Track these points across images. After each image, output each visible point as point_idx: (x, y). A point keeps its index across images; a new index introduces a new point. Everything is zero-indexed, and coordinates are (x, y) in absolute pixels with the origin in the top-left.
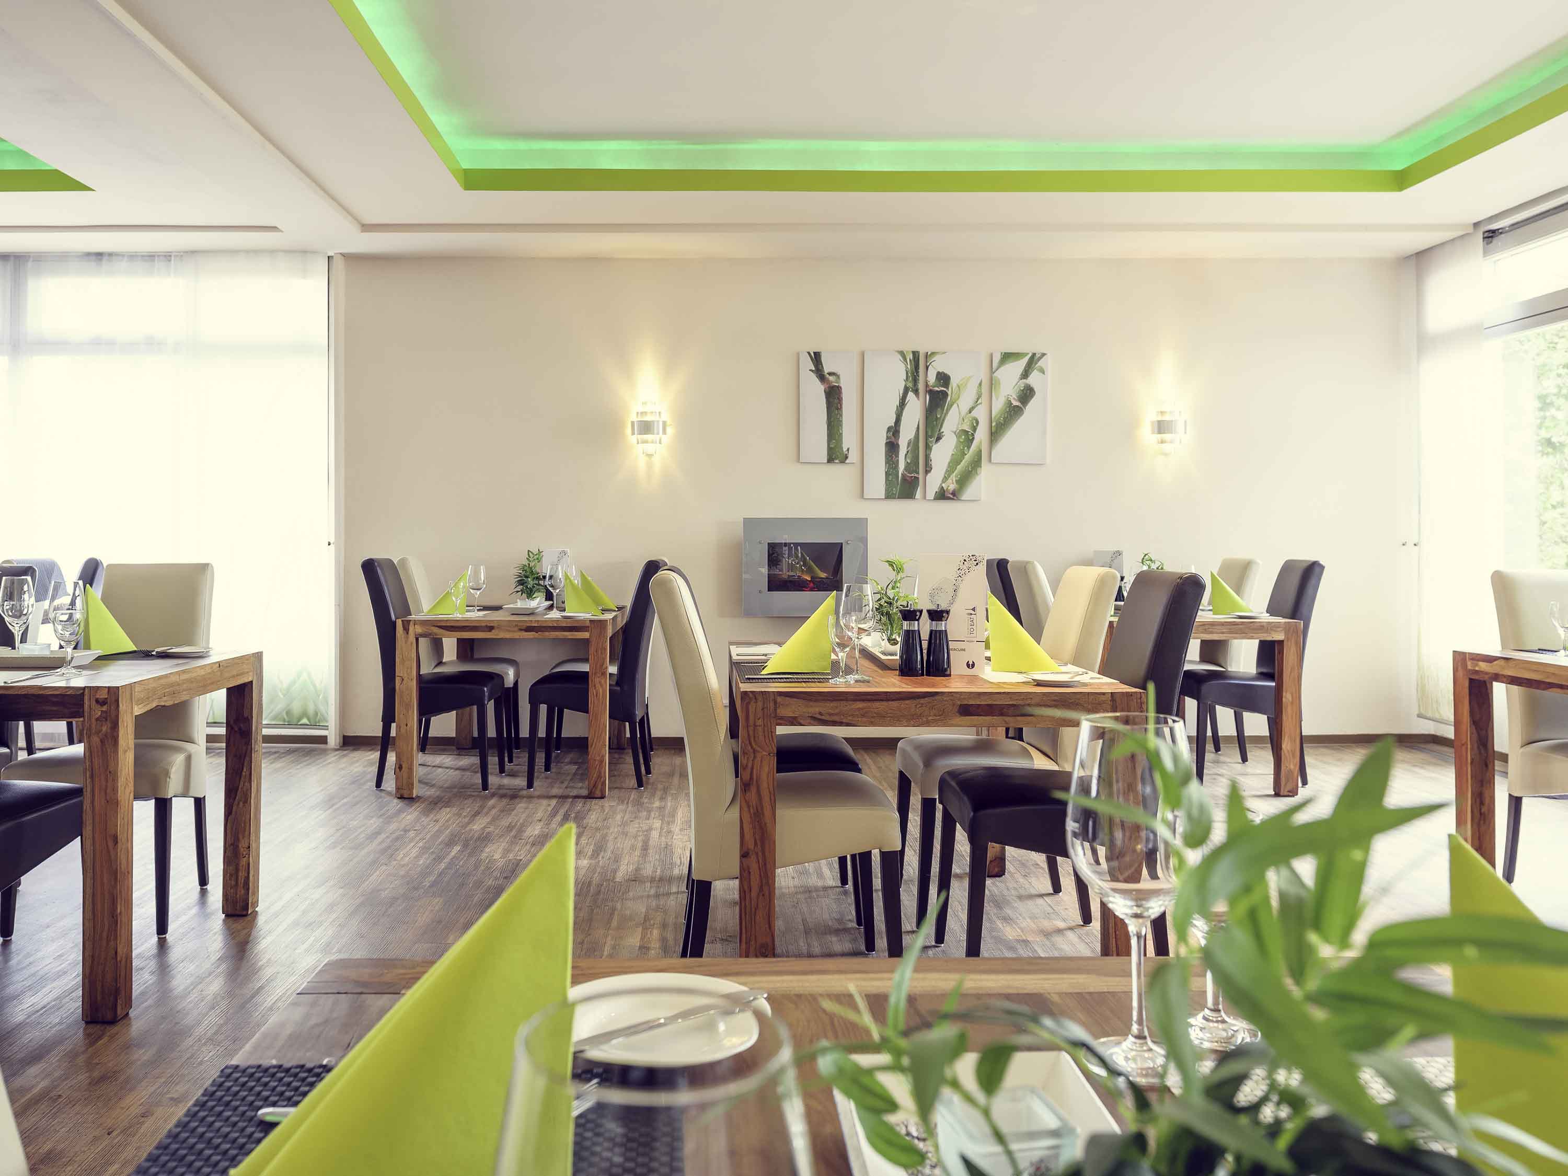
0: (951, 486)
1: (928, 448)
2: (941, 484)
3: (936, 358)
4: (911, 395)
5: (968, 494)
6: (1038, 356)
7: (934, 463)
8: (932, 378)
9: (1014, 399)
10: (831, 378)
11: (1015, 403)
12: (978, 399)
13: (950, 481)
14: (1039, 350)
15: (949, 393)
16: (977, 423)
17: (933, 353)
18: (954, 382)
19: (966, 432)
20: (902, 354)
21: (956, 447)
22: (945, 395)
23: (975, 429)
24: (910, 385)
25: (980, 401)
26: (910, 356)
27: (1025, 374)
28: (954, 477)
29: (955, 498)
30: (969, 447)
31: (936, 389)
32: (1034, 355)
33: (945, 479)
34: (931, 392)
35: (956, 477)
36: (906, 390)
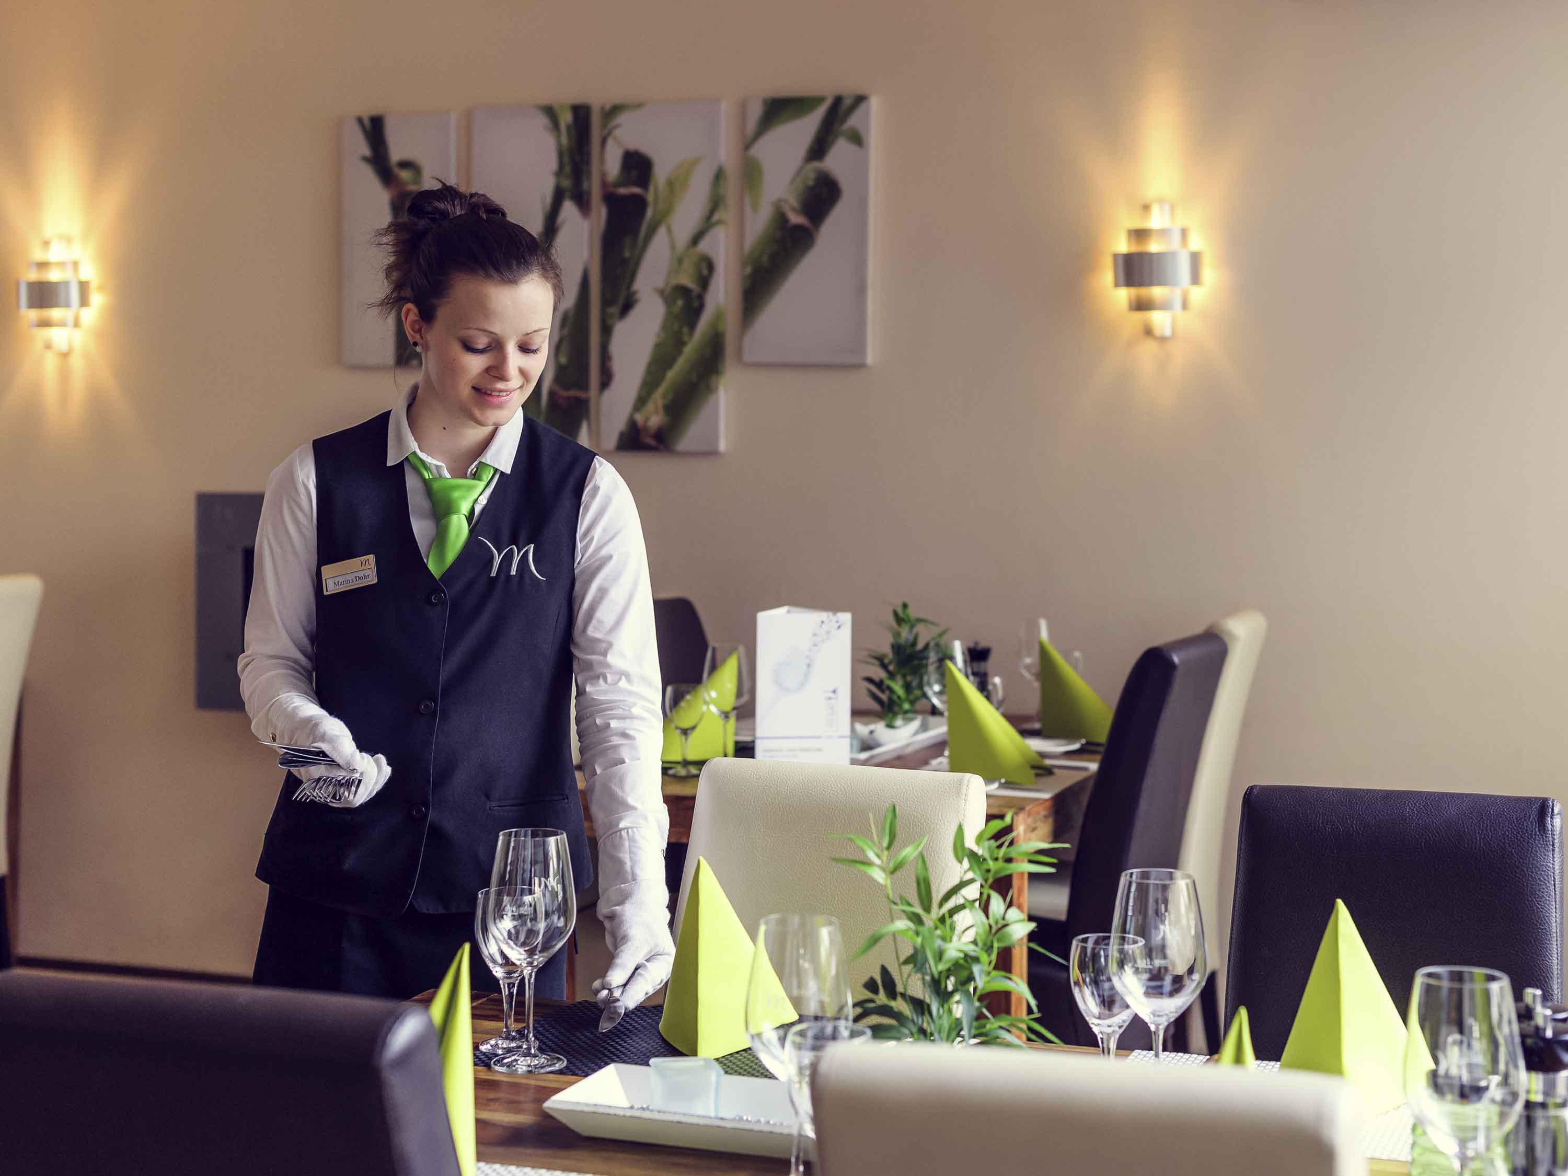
0: (654, 418)
1: (606, 331)
2: (632, 416)
3: (622, 119)
4: (569, 209)
5: (690, 438)
6: (847, 102)
7: (617, 365)
8: (612, 165)
9: (794, 209)
10: (405, 175)
11: (796, 219)
12: (712, 212)
13: (650, 406)
14: (848, 86)
15: (650, 198)
16: (711, 266)
17: (616, 109)
18: (661, 174)
19: (683, 291)
20: (550, 112)
21: (664, 327)
22: (640, 203)
23: (704, 282)
24: (566, 183)
25: (716, 217)
26: (566, 118)
27: (818, 149)
28: (658, 398)
29: (661, 447)
30: (692, 326)
31: (623, 191)
32: (838, 100)
33: (641, 402)
34: (610, 199)
35: (664, 396)
36: (558, 197)
